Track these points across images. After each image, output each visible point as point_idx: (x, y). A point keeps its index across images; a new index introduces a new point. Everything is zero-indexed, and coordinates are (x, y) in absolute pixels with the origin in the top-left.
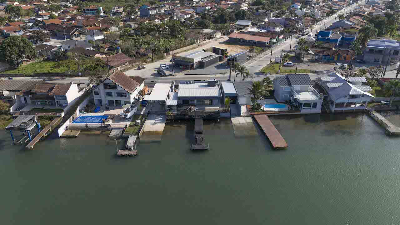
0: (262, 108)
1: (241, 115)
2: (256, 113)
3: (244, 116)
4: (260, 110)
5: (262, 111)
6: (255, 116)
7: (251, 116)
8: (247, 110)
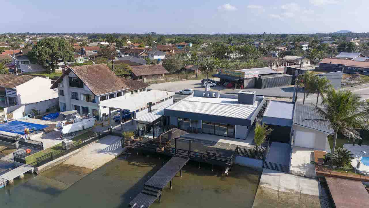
0: (354, 163)
1: (291, 169)
2: (334, 173)
3: (298, 175)
4: (346, 167)
5: (352, 170)
6: (329, 180)
7: (317, 179)
8: (312, 162)
